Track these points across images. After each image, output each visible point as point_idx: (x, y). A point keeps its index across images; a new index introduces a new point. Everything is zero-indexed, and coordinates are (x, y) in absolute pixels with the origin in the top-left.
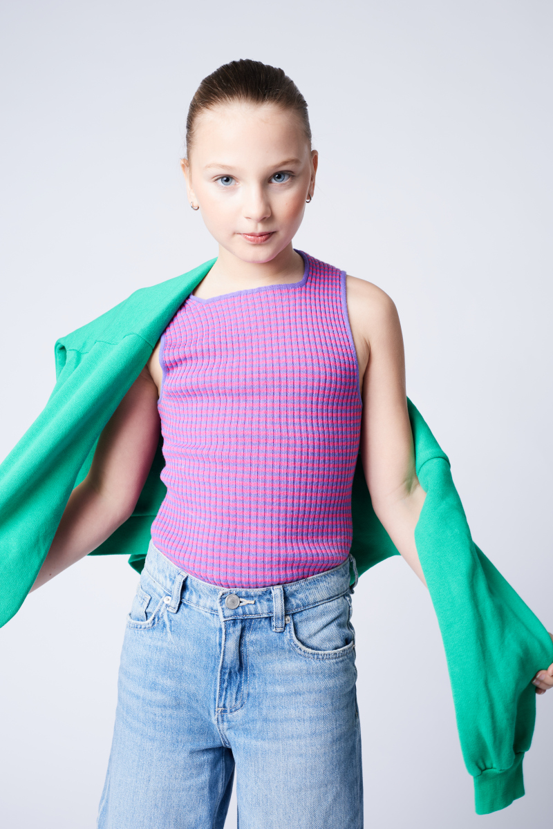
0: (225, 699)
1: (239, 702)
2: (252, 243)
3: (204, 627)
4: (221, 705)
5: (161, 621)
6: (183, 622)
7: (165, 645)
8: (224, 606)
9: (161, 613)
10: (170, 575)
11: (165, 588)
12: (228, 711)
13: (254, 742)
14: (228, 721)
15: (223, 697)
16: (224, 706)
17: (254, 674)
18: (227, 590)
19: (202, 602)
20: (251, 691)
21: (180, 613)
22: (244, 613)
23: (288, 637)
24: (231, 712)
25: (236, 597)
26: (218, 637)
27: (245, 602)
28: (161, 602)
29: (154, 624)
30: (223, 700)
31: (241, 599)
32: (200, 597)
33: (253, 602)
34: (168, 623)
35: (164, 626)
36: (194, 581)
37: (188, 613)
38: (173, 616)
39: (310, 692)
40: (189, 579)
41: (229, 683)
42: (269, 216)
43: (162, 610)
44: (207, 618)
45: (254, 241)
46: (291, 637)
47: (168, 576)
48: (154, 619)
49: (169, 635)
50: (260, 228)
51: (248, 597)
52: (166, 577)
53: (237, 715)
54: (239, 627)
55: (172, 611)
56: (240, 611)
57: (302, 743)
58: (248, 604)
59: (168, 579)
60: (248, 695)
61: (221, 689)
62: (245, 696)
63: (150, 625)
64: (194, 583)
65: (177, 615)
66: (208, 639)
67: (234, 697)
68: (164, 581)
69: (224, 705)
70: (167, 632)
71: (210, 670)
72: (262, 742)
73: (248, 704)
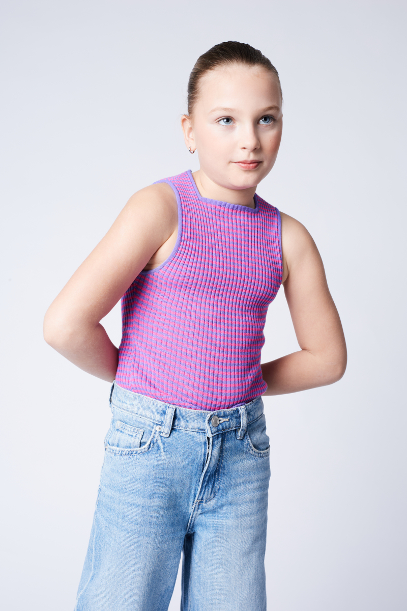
0: (204, 493)
1: (212, 494)
2: (244, 169)
3: (192, 443)
4: (200, 498)
5: (155, 445)
6: (174, 443)
7: (160, 462)
8: (211, 425)
9: (155, 440)
10: (156, 410)
11: (154, 420)
12: (204, 501)
13: (220, 521)
14: (202, 509)
15: (203, 492)
16: (202, 499)
17: (224, 473)
18: (212, 413)
19: (190, 425)
20: (221, 485)
21: (171, 436)
22: (223, 429)
23: (246, 442)
24: (206, 502)
25: (217, 417)
26: (203, 449)
27: (223, 420)
28: (153, 431)
29: (149, 448)
30: (202, 494)
31: (220, 419)
32: (187, 421)
33: (227, 420)
34: (161, 446)
35: (158, 448)
36: (182, 410)
37: (178, 435)
38: (165, 440)
39: (257, 481)
40: (177, 410)
41: (208, 482)
42: (259, 147)
43: (156, 437)
44: (194, 437)
45: (246, 167)
46: (248, 442)
47: (155, 411)
48: (150, 445)
49: (163, 454)
50: (252, 157)
51: (225, 416)
52: (152, 412)
53: (210, 504)
54: (220, 439)
55: (165, 436)
56: (220, 426)
57: (252, 518)
58: (224, 421)
59: (156, 413)
60: (219, 489)
61: (202, 487)
62: (217, 490)
63: (146, 450)
64: (183, 412)
65: (169, 438)
66: (195, 451)
67: (210, 491)
68: (152, 415)
69: (202, 497)
70: (160, 453)
71: (193, 474)
72: (227, 520)
73: (218, 495)
